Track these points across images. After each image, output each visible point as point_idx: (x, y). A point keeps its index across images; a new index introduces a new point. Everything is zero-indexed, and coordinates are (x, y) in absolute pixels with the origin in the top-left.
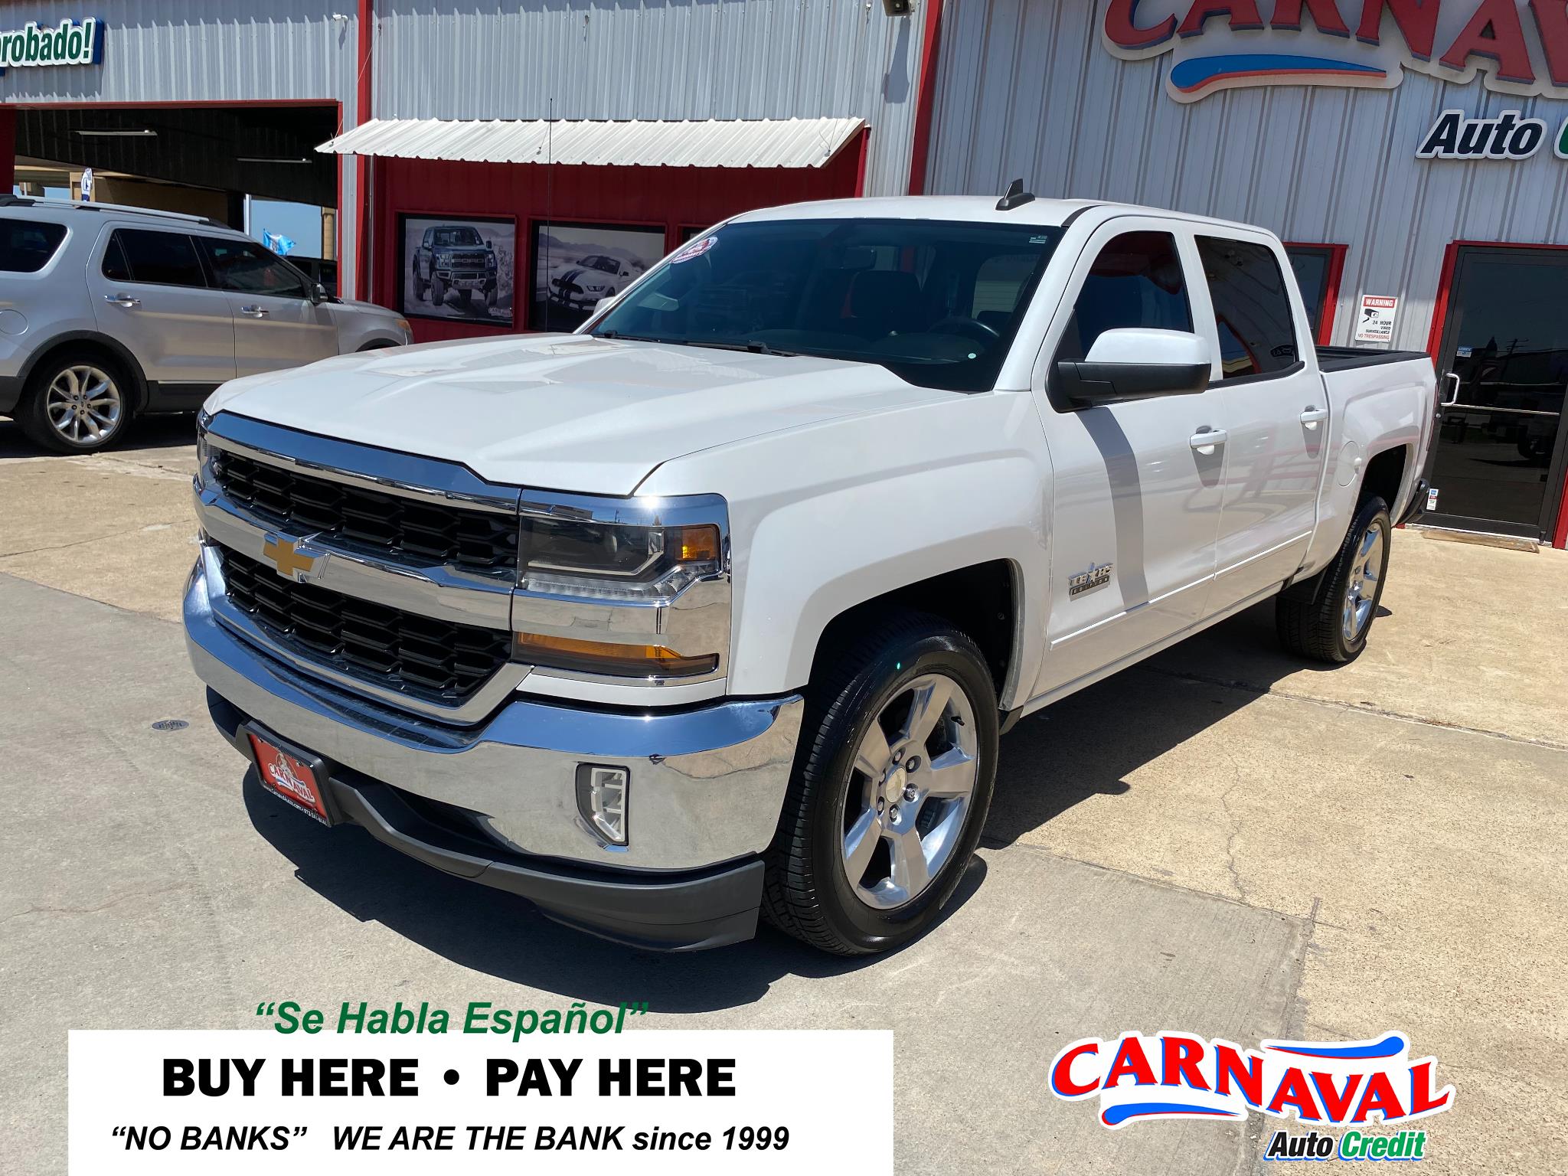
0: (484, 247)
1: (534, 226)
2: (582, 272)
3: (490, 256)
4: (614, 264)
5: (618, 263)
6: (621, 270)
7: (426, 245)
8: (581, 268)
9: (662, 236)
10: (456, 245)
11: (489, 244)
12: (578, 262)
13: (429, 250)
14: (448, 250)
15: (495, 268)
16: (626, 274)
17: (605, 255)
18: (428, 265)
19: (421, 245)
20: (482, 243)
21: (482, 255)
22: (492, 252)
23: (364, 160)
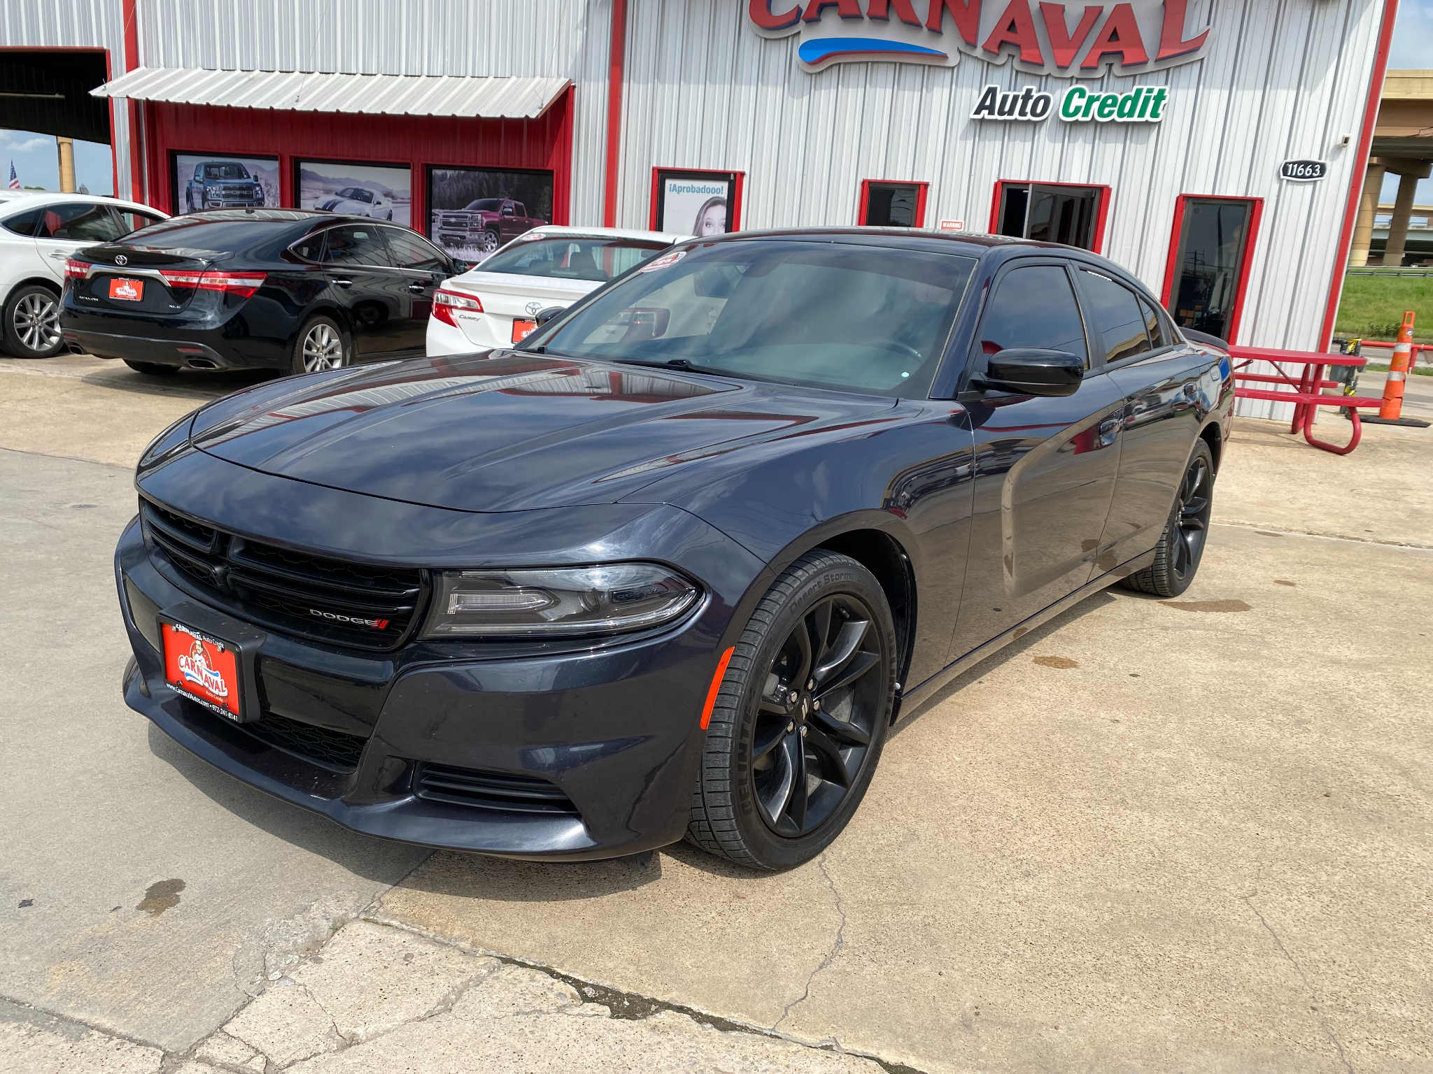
0: (252, 180)
1: (296, 162)
2: (340, 202)
3: (258, 188)
4: (368, 195)
5: (372, 194)
6: (375, 200)
7: (197, 178)
8: (339, 198)
9: (408, 172)
10: (225, 178)
11: (256, 178)
12: (336, 194)
13: (201, 183)
14: (219, 183)
15: (263, 199)
16: (379, 203)
17: (360, 187)
18: (200, 196)
19: (192, 178)
20: (249, 177)
21: (250, 187)
22: (259, 185)
23: (135, 104)
